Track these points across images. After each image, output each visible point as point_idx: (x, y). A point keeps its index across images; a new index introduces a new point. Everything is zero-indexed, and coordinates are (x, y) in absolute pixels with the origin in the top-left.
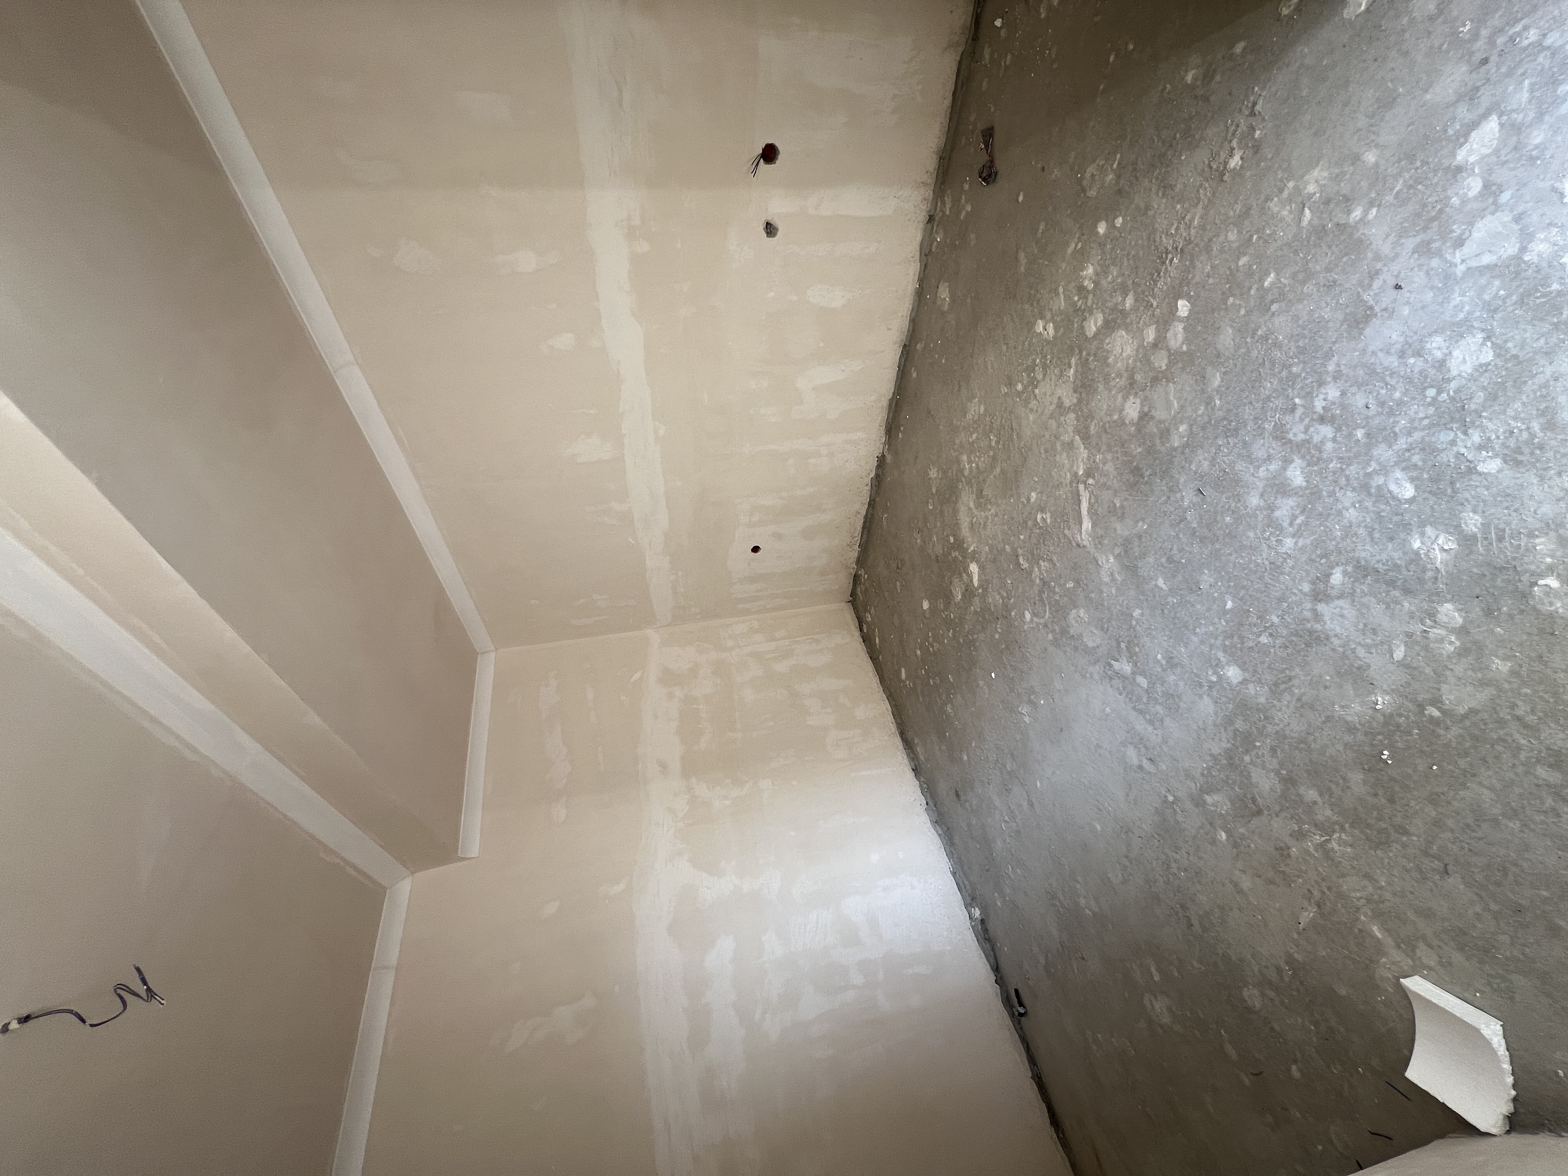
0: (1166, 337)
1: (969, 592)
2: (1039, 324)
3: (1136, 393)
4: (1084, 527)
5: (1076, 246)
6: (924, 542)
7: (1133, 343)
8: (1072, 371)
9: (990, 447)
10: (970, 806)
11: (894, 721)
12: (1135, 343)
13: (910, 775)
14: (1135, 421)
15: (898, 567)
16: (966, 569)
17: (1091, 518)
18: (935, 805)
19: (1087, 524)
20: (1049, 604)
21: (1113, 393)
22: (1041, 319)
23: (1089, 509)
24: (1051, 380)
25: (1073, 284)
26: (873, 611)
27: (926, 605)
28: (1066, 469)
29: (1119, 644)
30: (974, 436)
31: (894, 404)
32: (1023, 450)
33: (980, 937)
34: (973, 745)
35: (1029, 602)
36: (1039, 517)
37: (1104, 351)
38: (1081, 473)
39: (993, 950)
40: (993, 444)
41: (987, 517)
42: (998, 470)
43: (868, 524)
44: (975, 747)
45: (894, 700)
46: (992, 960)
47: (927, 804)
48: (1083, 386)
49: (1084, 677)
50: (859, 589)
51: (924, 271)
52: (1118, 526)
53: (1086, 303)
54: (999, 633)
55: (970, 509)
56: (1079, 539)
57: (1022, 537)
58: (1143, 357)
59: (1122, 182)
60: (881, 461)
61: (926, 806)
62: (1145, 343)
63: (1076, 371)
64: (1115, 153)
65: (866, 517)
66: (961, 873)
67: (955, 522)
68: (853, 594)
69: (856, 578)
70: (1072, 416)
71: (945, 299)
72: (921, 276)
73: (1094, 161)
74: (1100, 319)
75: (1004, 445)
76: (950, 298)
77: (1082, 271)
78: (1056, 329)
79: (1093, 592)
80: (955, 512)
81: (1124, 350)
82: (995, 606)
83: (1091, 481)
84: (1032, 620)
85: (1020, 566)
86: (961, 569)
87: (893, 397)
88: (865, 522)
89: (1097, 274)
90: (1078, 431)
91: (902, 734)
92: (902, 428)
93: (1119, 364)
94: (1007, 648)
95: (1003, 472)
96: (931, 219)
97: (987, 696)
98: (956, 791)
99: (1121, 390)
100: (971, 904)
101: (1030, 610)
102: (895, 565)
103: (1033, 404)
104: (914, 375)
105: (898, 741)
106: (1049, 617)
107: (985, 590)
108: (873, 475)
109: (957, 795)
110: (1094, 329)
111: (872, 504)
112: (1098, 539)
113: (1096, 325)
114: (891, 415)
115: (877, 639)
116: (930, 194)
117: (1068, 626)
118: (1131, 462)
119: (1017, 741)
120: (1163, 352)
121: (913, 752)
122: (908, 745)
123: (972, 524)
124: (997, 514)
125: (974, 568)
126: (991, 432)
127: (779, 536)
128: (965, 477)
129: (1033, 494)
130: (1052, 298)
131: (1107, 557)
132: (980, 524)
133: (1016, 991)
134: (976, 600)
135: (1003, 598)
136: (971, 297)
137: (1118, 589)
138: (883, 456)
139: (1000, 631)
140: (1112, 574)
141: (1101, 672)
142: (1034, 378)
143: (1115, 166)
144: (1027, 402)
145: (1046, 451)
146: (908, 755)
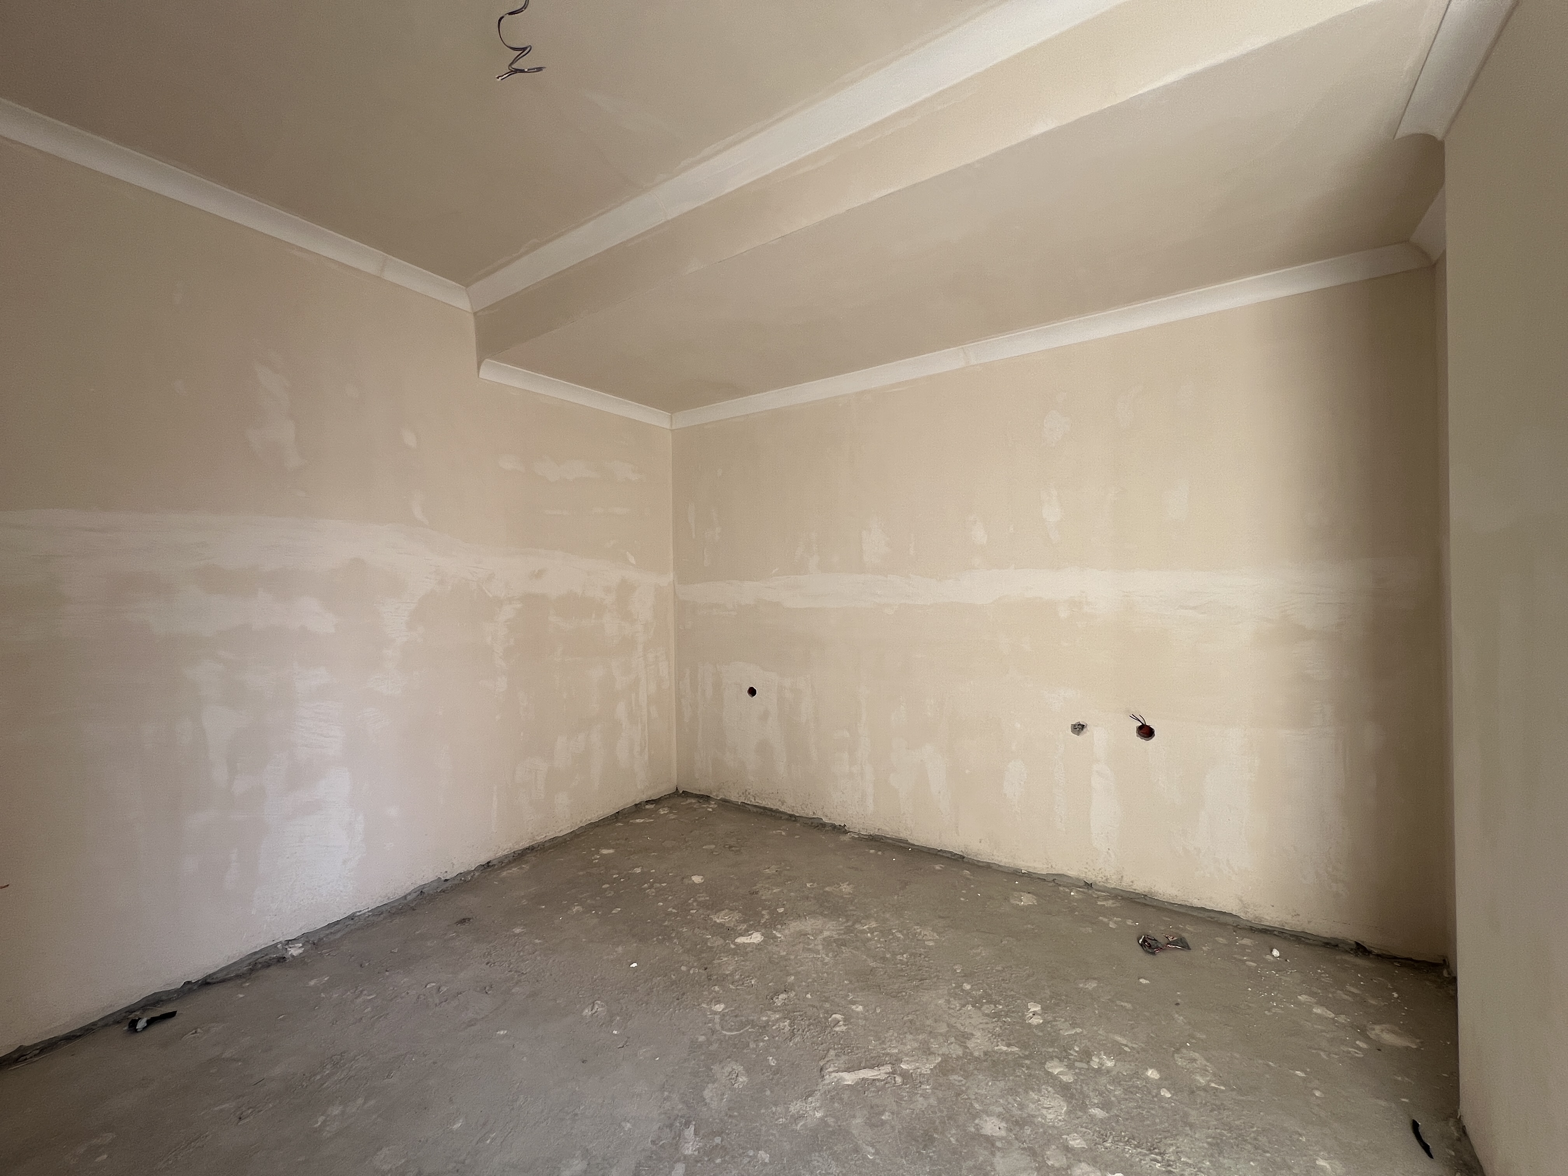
0: (1080, 1161)
1: (728, 932)
2: (1037, 1007)
3: (1011, 1130)
4: (845, 1075)
5: (1126, 1046)
6: (769, 878)
7: (1060, 1120)
8: (1005, 1048)
9: (894, 954)
10: (453, 938)
11: (547, 839)
12: (1061, 1123)
13: (483, 859)
14: (983, 1132)
15: (730, 847)
16: (755, 928)
17: (857, 1084)
18: (443, 891)
19: (849, 1078)
20: (741, 1034)
21: (1001, 1101)
22: (1042, 1008)
23: (867, 1079)
24: (987, 1023)
25: (1089, 1044)
26: (672, 816)
27: (697, 879)
28: (901, 1047)
29: (719, 1133)
30: (899, 935)
31: (902, 845)
32: (904, 994)
33: (257, 956)
34: (537, 941)
35: (736, 1009)
36: (838, 1016)
37: (1038, 1085)
38: (904, 1066)
39: (238, 976)
40: (899, 957)
41: (818, 952)
42: (873, 964)
43: (769, 813)
44: (535, 944)
45: (571, 840)
46: (220, 976)
47: (446, 880)
48: (995, 1063)
49: (662, 1088)
50: (694, 801)
51: (1039, 878)
52: (859, 1121)
53: (1077, 1061)
54: (689, 971)
55: (821, 932)
56: (830, 1070)
57: (809, 996)
58: (1050, 1134)
59: (1202, 1093)
60: (840, 830)
61: (443, 879)
62: (1064, 1137)
63: (1006, 1053)
64: (1225, 1085)
65: (777, 811)
66: (353, 927)
67: (801, 914)
68: (686, 794)
69: (706, 798)
70: (960, 1052)
71: (1021, 901)
72: (1034, 875)
73: (1207, 1060)
74: (1068, 1078)
75: (902, 970)
76: (1023, 906)
77: (1105, 1054)
78: (1038, 1026)
79: (771, 1092)
80: (812, 914)
81: (1050, 1111)
82: (719, 965)
83: (899, 1080)
84: (716, 1013)
85: (775, 994)
86: (752, 921)
87: (909, 844)
88: (771, 810)
89: (1108, 1071)
90: (946, 1058)
91: (531, 849)
92: (880, 853)
93: (1032, 1106)
94: (673, 983)
95: (872, 970)
96: (1089, 885)
97: (605, 958)
98: (469, 919)
99: (1008, 1110)
100: (308, 942)
101: (726, 1011)
102: (732, 843)
103: (956, 1004)
104: (938, 867)
105: (525, 844)
106: (725, 1035)
107: (734, 953)
108: (825, 820)
109: (463, 921)
110: (1056, 1072)
111: (792, 818)
112: (837, 1093)
113: (1060, 1073)
114: (891, 841)
115: (642, 821)
116: (1112, 884)
117: (721, 1062)
118: (936, 1130)
119: (555, 1000)
120: (1065, 1160)
121: (510, 863)
122: (519, 857)
123: (806, 935)
124: (826, 964)
125: (756, 938)
126: (911, 955)
127: (765, 716)
128: (854, 924)
129: (860, 1008)
130: (1066, 1020)
131: (820, 1107)
132: (809, 944)
133: (172, 1015)
134: (720, 942)
135: (732, 975)
136: (1033, 929)
137: (785, 1126)
138: (846, 832)
139: (691, 972)
140: (801, 1117)
141: (676, 1112)
142: (982, 1004)
143: (1213, 1085)
144: (955, 996)
145: (911, 1021)
146: (506, 856)
